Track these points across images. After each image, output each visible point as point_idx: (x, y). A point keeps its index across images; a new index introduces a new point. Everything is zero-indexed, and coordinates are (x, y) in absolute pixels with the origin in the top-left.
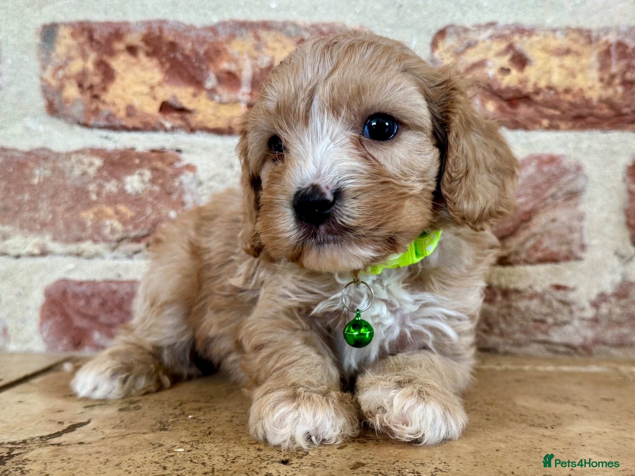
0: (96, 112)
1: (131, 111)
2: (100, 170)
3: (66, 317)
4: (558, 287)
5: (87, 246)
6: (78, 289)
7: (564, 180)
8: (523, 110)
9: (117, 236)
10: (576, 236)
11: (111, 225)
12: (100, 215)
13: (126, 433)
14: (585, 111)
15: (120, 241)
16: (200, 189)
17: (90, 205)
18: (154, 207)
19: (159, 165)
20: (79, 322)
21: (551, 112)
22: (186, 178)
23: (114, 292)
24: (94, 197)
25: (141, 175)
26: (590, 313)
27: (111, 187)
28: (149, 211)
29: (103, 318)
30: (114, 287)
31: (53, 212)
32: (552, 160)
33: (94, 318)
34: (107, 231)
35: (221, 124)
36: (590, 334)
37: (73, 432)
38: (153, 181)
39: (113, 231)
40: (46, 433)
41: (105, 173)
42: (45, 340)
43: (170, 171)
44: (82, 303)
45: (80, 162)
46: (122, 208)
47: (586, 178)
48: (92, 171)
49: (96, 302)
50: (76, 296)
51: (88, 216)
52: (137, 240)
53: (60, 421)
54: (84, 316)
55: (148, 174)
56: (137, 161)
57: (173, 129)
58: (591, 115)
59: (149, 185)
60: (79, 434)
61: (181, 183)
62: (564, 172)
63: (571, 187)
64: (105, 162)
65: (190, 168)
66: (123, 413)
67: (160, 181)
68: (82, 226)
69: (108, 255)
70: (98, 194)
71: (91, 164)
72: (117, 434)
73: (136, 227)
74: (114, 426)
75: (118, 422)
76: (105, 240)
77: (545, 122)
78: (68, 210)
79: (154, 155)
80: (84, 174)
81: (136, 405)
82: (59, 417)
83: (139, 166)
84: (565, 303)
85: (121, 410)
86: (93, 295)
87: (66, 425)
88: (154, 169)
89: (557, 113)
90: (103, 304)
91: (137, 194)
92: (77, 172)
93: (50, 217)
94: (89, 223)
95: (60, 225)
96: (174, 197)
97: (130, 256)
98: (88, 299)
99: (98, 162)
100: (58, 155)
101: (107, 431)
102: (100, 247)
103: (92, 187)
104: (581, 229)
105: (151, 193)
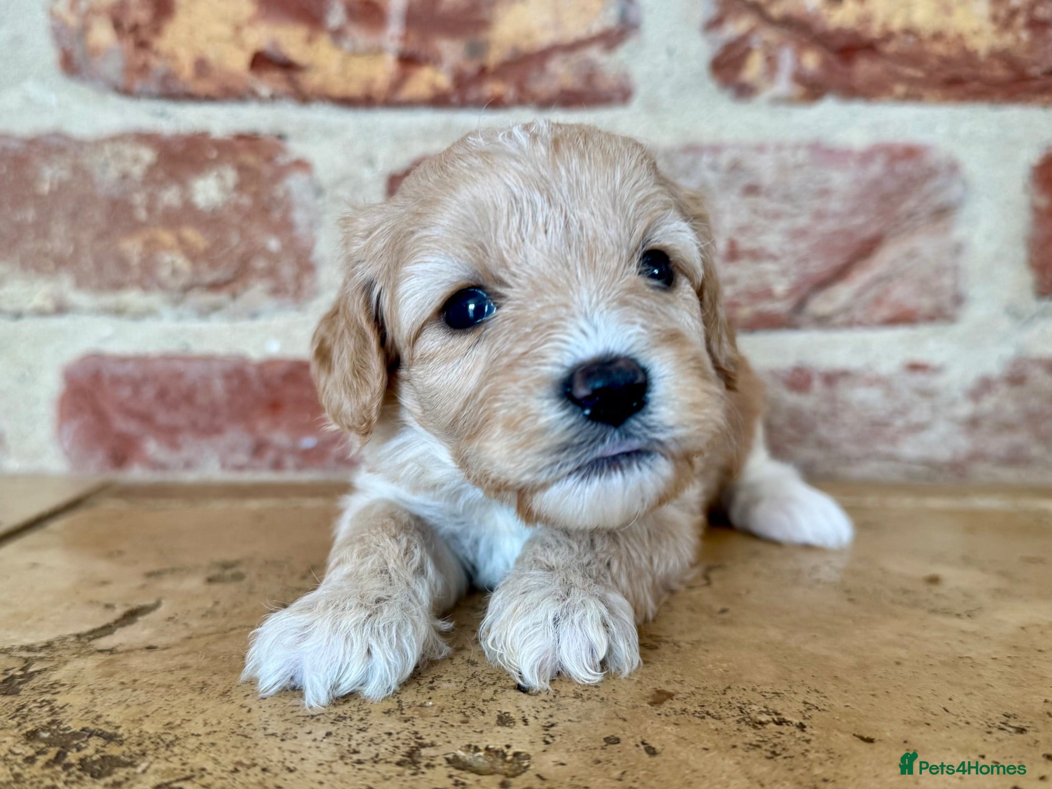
0: (144, 70)
1: (202, 67)
2: (151, 169)
3: (100, 416)
4: (915, 367)
5: (133, 298)
6: (120, 370)
7: (930, 186)
8: (864, 68)
9: (182, 281)
10: (947, 281)
11: (173, 263)
12: (152, 246)
13: (229, 626)
14: (965, 71)
15: (187, 289)
16: (320, 202)
17: (135, 227)
18: (243, 232)
19: (250, 159)
20: (122, 425)
21: (910, 71)
22: (295, 183)
23: (180, 375)
24: (142, 215)
25: (221, 177)
26: (965, 409)
27: (170, 196)
28: (234, 239)
29: (163, 417)
30: (180, 366)
31: (76, 242)
32: (911, 153)
33: (145, 418)
34: (164, 273)
35: (355, 89)
36: (963, 444)
37: (134, 626)
38: (240, 187)
39: (175, 272)
40: (86, 628)
41: (160, 175)
42: (67, 453)
43: (267, 171)
44: (125, 393)
45: (118, 156)
46: (191, 234)
47: (965, 183)
48: (137, 171)
49: (149, 392)
50: (116, 381)
51: (132, 247)
52: (215, 287)
53: (107, 602)
54: (130, 413)
55: (231, 176)
56: (214, 154)
57: (273, 98)
58: (976, 78)
59: (235, 195)
60: (144, 628)
61: (287, 193)
62: (931, 173)
63: (939, 200)
64: (160, 156)
65: (302, 165)
66: (216, 587)
67: (253, 188)
68: (123, 263)
69: (167, 313)
70: (150, 209)
71: (136, 160)
72: (211, 629)
73: (213, 265)
74: (204, 612)
75: (210, 605)
76: (162, 286)
77: (900, 89)
78: (102, 236)
79: (242, 143)
80: (125, 176)
81: (234, 570)
82: (104, 594)
83: (217, 162)
84: (926, 394)
85: (210, 580)
86: (145, 379)
87: (119, 612)
88: (242, 169)
89: (919, 74)
90: (162, 395)
91: (214, 211)
92: (113, 173)
93: (71, 249)
94: (135, 260)
95: (87, 262)
96: (276, 215)
97: (204, 313)
98: (137, 385)
99: (147, 155)
100: (81, 144)
101: (195, 624)
102: (154, 299)
103: (139, 198)
104: (956, 269)
105: (237, 208)
